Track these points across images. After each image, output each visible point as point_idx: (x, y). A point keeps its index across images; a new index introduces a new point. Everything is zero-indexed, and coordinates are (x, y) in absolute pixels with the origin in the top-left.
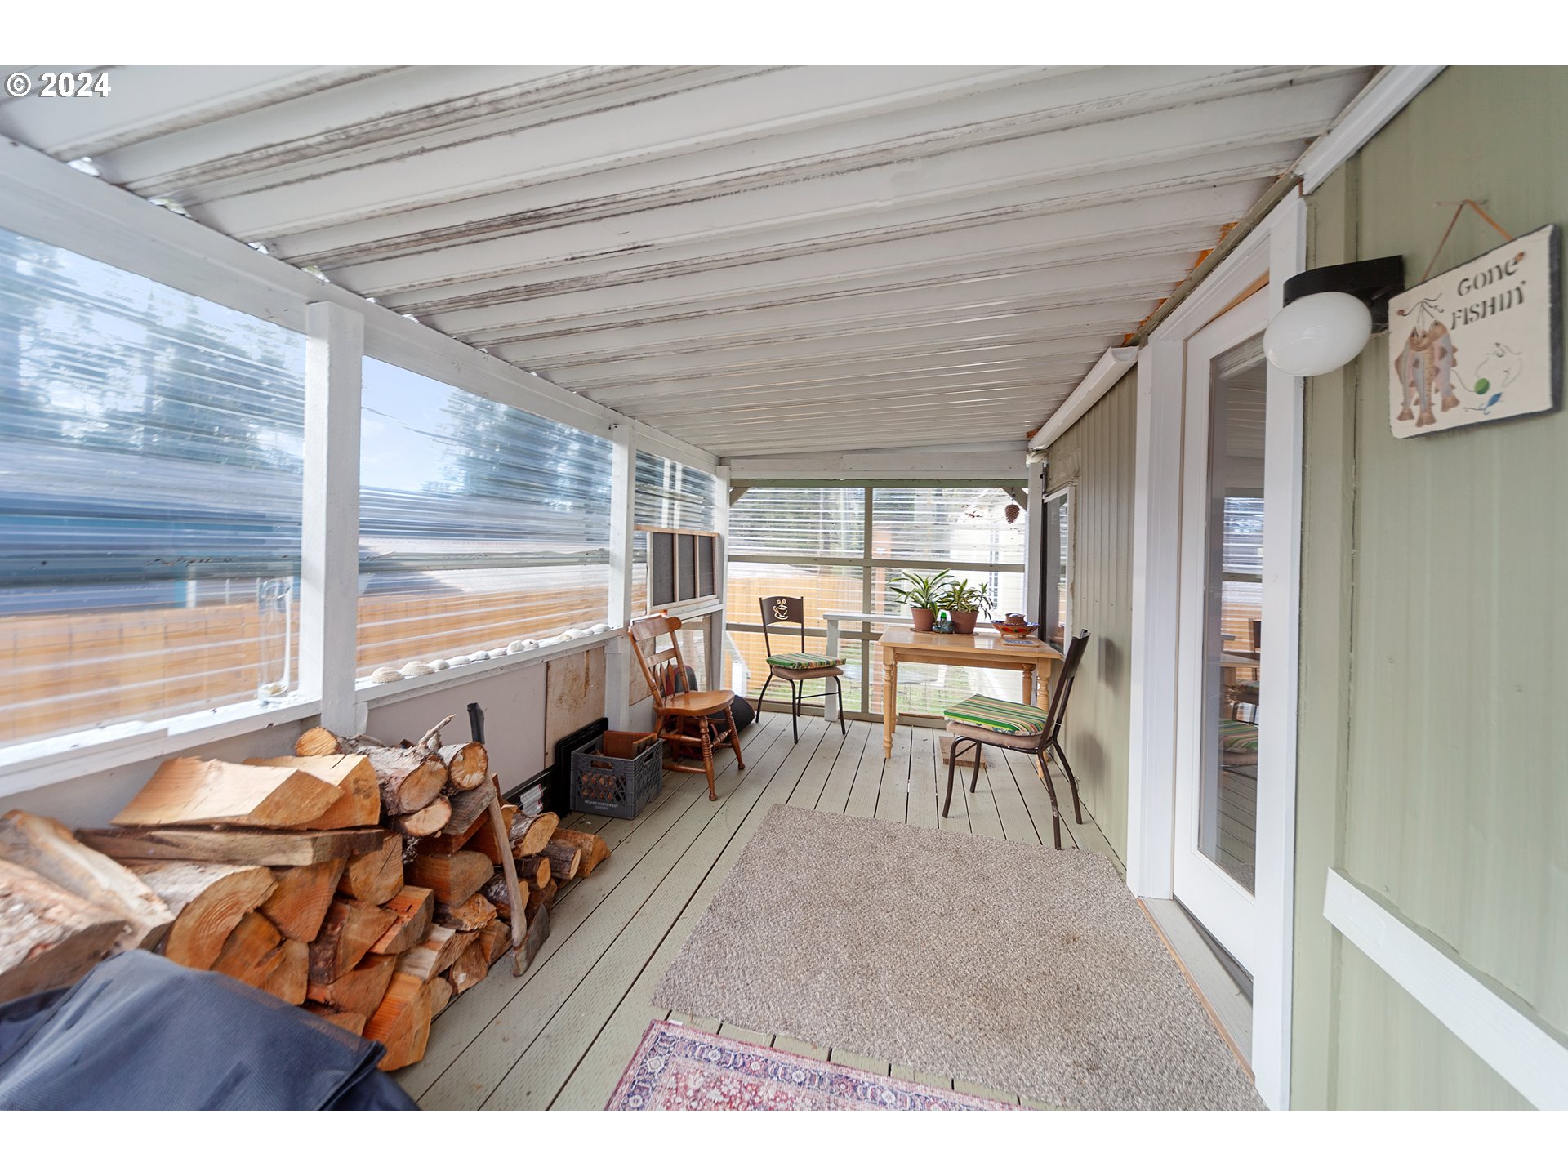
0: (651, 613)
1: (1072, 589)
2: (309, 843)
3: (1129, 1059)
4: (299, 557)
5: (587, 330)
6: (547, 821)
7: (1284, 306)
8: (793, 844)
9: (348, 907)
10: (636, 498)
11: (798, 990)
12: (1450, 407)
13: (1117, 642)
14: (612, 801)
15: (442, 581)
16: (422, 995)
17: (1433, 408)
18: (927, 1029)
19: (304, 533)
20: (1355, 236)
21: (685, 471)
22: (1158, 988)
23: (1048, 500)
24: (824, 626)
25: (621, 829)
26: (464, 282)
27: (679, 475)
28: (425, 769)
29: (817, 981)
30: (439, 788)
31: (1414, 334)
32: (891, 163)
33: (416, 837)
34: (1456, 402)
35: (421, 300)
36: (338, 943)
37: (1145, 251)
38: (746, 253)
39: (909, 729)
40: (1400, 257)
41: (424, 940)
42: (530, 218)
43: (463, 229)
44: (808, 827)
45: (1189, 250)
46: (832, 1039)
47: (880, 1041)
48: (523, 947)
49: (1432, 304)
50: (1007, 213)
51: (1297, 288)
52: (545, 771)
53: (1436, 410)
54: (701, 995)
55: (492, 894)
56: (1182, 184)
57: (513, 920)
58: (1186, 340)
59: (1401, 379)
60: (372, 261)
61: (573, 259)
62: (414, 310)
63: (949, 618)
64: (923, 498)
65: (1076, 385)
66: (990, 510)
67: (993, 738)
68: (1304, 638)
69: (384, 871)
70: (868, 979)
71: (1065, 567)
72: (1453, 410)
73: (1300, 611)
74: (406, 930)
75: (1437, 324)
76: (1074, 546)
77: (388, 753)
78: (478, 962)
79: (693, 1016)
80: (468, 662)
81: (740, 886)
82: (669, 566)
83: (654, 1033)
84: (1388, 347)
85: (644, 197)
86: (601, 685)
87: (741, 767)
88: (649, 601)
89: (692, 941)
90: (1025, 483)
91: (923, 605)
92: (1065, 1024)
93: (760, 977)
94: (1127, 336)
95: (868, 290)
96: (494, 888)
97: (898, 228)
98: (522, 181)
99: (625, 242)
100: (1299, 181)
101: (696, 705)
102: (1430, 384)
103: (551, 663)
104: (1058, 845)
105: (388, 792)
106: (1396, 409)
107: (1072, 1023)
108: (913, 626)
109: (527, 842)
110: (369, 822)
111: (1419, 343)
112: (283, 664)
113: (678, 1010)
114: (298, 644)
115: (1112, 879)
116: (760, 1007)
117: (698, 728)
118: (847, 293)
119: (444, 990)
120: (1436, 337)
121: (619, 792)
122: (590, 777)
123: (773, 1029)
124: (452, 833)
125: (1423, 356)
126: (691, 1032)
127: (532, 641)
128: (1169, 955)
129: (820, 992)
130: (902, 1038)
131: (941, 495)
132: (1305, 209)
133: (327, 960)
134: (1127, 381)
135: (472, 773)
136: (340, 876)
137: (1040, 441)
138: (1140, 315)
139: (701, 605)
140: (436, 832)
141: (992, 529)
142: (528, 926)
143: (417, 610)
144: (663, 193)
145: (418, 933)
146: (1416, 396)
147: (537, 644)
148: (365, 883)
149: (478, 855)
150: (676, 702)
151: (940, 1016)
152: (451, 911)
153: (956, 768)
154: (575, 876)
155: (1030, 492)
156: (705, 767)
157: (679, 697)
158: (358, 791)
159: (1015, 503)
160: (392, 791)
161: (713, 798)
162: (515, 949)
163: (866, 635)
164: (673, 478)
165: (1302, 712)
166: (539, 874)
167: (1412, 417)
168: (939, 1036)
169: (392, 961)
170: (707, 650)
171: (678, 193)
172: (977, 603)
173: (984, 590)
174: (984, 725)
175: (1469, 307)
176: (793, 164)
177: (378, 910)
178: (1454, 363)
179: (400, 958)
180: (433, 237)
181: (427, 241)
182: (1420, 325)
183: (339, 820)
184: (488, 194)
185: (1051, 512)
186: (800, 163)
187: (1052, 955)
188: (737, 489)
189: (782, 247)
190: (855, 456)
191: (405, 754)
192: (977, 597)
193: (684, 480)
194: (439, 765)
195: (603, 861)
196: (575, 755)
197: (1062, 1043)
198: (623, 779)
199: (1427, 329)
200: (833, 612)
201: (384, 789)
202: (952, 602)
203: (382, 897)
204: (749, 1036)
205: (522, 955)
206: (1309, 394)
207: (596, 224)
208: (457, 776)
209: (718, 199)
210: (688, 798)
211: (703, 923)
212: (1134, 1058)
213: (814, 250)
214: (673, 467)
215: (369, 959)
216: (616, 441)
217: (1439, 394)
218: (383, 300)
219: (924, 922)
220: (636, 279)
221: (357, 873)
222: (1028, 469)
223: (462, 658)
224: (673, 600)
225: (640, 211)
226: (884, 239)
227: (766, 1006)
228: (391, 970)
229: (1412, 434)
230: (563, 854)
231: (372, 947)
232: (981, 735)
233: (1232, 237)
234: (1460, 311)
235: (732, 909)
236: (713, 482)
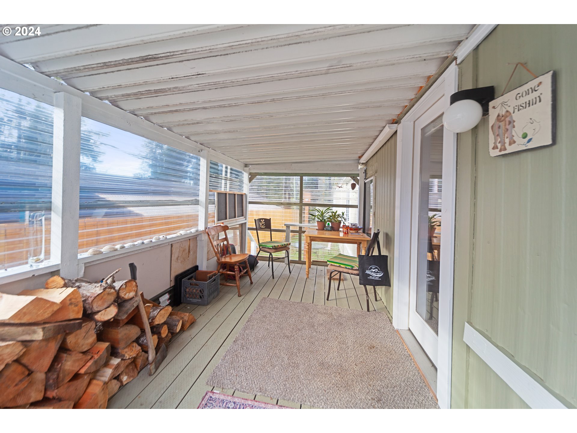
0: (217, 224)
1: (374, 214)
2: (41, 330)
3: (392, 396)
4: (51, 202)
5: (184, 111)
6: (167, 310)
7: (451, 105)
8: (269, 313)
9: (65, 355)
10: (210, 179)
11: (267, 375)
12: (512, 144)
13: (390, 234)
14: (198, 299)
15: (134, 211)
16: (103, 389)
17: (506, 144)
18: (316, 388)
19: (53, 192)
20: (476, 79)
21: (231, 169)
22: (403, 365)
23: (366, 181)
24: (285, 228)
25: (202, 310)
26: (126, 87)
27: (229, 171)
28: (105, 292)
29: (275, 370)
30: (112, 300)
31: (498, 116)
32: (301, 43)
33: (101, 322)
34: (514, 142)
35: (110, 94)
36: (60, 371)
37: (399, 86)
38: (245, 79)
39: (316, 266)
40: (493, 87)
41: (106, 364)
42: (150, 58)
43: (121, 62)
44: (276, 307)
45: (416, 86)
46: (279, 395)
47: (297, 395)
48: (153, 363)
49: (506, 104)
50: (347, 67)
51: (455, 98)
52: (170, 288)
53: (507, 145)
54: (227, 379)
55: (140, 342)
56: (413, 58)
57: (149, 352)
58: (414, 122)
59: (493, 134)
60: (85, 76)
61: (172, 78)
62: (107, 98)
63: (330, 225)
64: (323, 181)
65: (376, 139)
66: (346, 185)
67: (345, 270)
68: (456, 233)
69: (86, 337)
70: (294, 368)
71: (372, 206)
72: (513, 145)
73: (455, 223)
74: (96, 362)
75: (507, 111)
76: (375, 198)
77: (90, 286)
78: (133, 370)
79: (223, 388)
80: (134, 245)
81: (247, 331)
82: (224, 206)
83: (207, 397)
84: (488, 121)
85: (199, 51)
86: (195, 252)
87: (252, 283)
88: (216, 219)
89: (226, 355)
90: (358, 175)
91: (321, 220)
92: (369, 382)
93: (252, 370)
94: (394, 120)
95: (296, 98)
96: (142, 339)
97: (305, 71)
98: (143, 40)
99: (194, 72)
100: (456, 58)
101: (235, 259)
102: (505, 135)
103: (173, 245)
104: (368, 310)
105: (87, 303)
106: (491, 145)
107: (371, 382)
108: (317, 228)
109: (157, 319)
110: (77, 317)
111: (500, 119)
112: (41, 248)
113: (217, 386)
114: (50, 239)
115: (387, 322)
116: (250, 383)
117: (234, 268)
118: (288, 98)
119: (116, 385)
120: (507, 117)
121: (201, 295)
122: (190, 290)
123: (255, 392)
124: (119, 318)
125: (502, 124)
126: (222, 396)
127: (164, 236)
128: (407, 352)
129: (275, 375)
130: (306, 392)
131: (331, 179)
132: (458, 70)
133: (54, 379)
134: (394, 137)
135: (129, 293)
136: (61, 342)
137: (363, 160)
138: (398, 112)
139: (238, 221)
140: (111, 319)
141: (347, 192)
142: (156, 354)
143: (122, 223)
144: (206, 50)
145: (102, 362)
146: (499, 140)
147: (166, 237)
148: (76, 343)
149: (133, 326)
150: (226, 259)
151: (321, 382)
152: (120, 351)
153: (332, 281)
154: (180, 330)
155: (360, 178)
156: (236, 284)
157: (227, 257)
158: (71, 304)
159: (354, 182)
160: (89, 303)
161: (240, 296)
162: (150, 364)
163: (301, 231)
164: (226, 172)
165: (455, 262)
166: (162, 332)
167: (497, 148)
168: (321, 391)
169: (89, 376)
170: (241, 237)
171: (213, 50)
172: (341, 219)
173: (343, 215)
174: (342, 266)
175: (520, 104)
176: (260, 40)
177: (81, 355)
178: (514, 127)
179: (94, 375)
180: (108, 65)
181: (105, 67)
182: (501, 112)
183: (60, 317)
184: (128, 46)
185: (367, 186)
186: (263, 39)
187: (365, 354)
188: (252, 177)
189: (260, 77)
190: (297, 164)
191: (97, 286)
192: (341, 217)
193: (231, 173)
194: (113, 290)
195: (193, 323)
196: (184, 281)
197: (368, 390)
198: (203, 290)
199: (504, 113)
200: (288, 223)
201: (85, 302)
202: (331, 219)
203: (85, 348)
204: (245, 396)
205: (153, 367)
206: (459, 141)
207: (181, 63)
208: (122, 294)
209: (231, 55)
210: (230, 296)
211: (231, 348)
212: (394, 395)
213: (272, 79)
214: (226, 168)
215: (76, 376)
216: (202, 157)
217: (508, 139)
218: (93, 93)
219: (317, 343)
220: (201, 89)
221: (71, 340)
222: (359, 170)
223: (132, 243)
224: (226, 219)
225: (199, 59)
226: (300, 76)
227: (253, 382)
228: (88, 380)
229: (498, 155)
230: (174, 322)
231: (79, 371)
232: (341, 269)
233: (431, 81)
234: (516, 106)
235: (243, 341)
236: (243, 174)
